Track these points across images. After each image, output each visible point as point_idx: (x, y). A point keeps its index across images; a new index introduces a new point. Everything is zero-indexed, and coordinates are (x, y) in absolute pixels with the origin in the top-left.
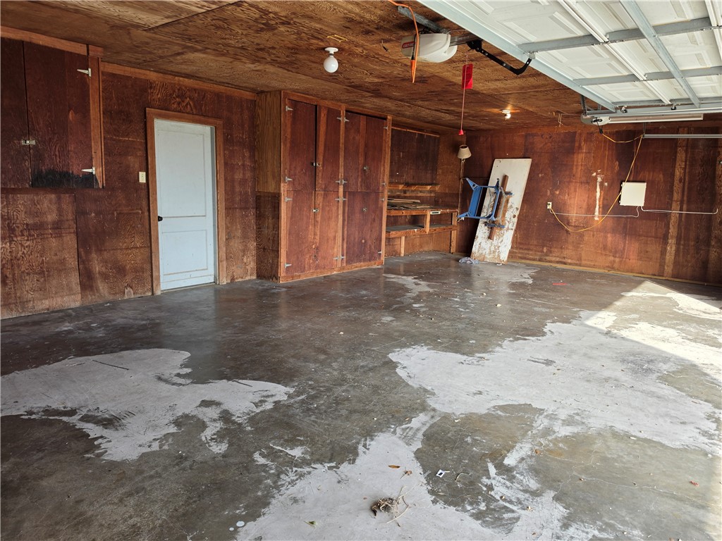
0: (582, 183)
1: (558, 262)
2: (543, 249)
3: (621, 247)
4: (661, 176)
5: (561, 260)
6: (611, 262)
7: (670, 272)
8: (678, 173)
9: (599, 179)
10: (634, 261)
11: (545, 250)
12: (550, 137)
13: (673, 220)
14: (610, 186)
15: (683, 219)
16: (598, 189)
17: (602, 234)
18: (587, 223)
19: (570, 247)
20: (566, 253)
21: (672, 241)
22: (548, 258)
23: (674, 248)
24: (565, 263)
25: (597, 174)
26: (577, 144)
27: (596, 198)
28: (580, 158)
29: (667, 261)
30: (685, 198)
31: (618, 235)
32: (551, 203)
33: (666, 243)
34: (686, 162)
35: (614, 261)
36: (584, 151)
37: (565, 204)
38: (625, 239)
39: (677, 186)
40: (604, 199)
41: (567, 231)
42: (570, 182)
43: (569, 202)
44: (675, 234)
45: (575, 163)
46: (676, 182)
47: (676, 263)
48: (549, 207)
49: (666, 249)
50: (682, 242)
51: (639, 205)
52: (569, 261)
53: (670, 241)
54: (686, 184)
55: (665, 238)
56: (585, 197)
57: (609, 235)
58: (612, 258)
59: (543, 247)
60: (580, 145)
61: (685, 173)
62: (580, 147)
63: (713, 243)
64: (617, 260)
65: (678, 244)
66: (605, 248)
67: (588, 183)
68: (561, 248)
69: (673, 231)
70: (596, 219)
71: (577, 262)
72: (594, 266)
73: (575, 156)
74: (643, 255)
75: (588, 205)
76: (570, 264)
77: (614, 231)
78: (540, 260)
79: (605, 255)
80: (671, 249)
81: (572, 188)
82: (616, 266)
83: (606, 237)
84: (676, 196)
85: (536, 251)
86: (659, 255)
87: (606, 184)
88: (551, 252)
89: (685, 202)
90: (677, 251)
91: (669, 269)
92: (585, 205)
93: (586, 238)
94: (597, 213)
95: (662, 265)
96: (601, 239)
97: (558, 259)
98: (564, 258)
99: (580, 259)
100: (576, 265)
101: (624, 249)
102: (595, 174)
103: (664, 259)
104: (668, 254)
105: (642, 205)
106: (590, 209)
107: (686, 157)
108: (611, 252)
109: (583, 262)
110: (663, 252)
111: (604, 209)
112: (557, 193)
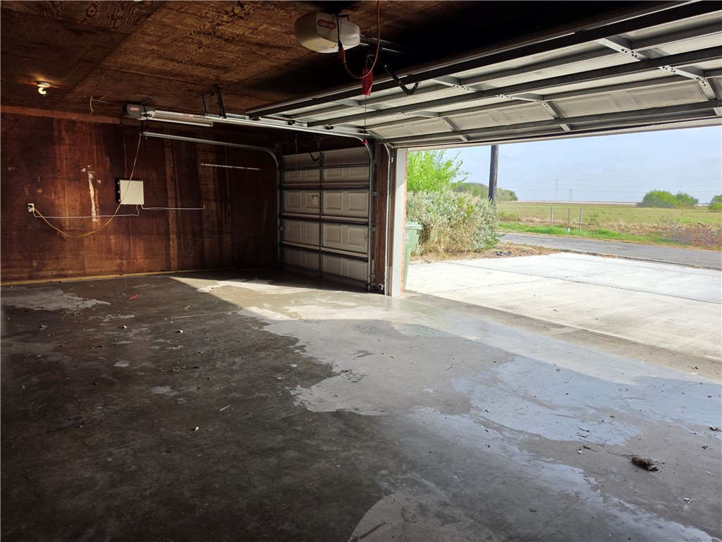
0: (70, 179)
1: (56, 276)
2: (32, 263)
3: (126, 247)
4: (154, 174)
5: (59, 273)
6: (118, 265)
7: (176, 265)
8: (169, 172)
9: (91, 176)
10: (142, 260)
11: (35, 264)
12: (17, 120)
13: (171, 216)
14: (104, 183)
15: (179, 215)
16: (91, 187)
17: (103, 237)
18: (85, 226)
19: (69, 256)
20: (64, 263)
21: (173, 236)
22: (41, 274)
23: (176, 243)
24: (65, 276)
25: (87, 170)
26: (56, 133)
27: (90, 196)
28: (63, 151)
29: (172, 255)
30: (178, 196)
31: (121, 236)
32: (33, 205)
33: (168, 239)
34: (173, 161)
35: (122, 264)
36: (67, 142)
37: (52, 205)
38: (129, 239)
39: (170, 184)
40: (99, 198)
41: (62, 238)
42: (54, 178)
43: (57, 202)
44: (175, 229)
45: (58, 156)
46: (169, 181)
47: (179, 255)
48: (33, 209)
49: (169, 245)
50: (182, 236)
51: (138, 204)
52: (70, 272)
53: (171, 236)
54: (177, 183)
55: (167, 233)
56: (77, 196)
57: (112, 237)
58: (118, 261)
59: (31, 259)
60: (60, 134)
61: (174, 171)
62: (61, 138)
63: (205, 234)
64: (124, 262)
65: (178, 238)
66: (109, 251)
67: (78, 180)
68: (57, 258)
69: (172, 227)
70: (94, 220)
71: (81, 272)
72: (101, 273)
73: (56, 147)
74: (149, 253)
75: (81, 205)
76: (72, 276)
77: (116, 232)
78: (30, 278)
79: (111, 259)
80: (173, 243)
81: (59, 186)
82: (124, 268)
83: (108, 239)
84: (170, 194)
85: (21, 267)
86: (164, 251)
87: (99, 181)
88: (44, 265)
89: (179, 199)
90: (179, 244)
91: (174, 263)
92: (78, 205)
93: (86, 243)
94: (94, 214)
95: (168, 260)
96: (103, 242)
97: (55, 273)
98: (63, 269)
99: (83, 268)
100: (79, 275)
101: (130, 250)
102: (84, 170)
103: (169, 254)
104: (172, 249)
105: (142, 203)
106: (86, 210)
107: (173, 158)
108: (116, 254)
109: (88, 271)
110: (167, 248)
111: (102, 209)
112: (40, 191)
